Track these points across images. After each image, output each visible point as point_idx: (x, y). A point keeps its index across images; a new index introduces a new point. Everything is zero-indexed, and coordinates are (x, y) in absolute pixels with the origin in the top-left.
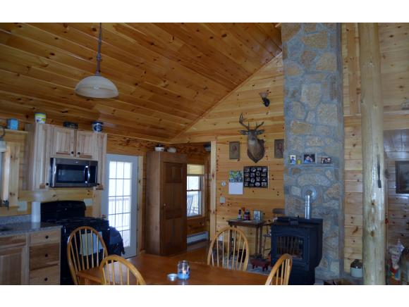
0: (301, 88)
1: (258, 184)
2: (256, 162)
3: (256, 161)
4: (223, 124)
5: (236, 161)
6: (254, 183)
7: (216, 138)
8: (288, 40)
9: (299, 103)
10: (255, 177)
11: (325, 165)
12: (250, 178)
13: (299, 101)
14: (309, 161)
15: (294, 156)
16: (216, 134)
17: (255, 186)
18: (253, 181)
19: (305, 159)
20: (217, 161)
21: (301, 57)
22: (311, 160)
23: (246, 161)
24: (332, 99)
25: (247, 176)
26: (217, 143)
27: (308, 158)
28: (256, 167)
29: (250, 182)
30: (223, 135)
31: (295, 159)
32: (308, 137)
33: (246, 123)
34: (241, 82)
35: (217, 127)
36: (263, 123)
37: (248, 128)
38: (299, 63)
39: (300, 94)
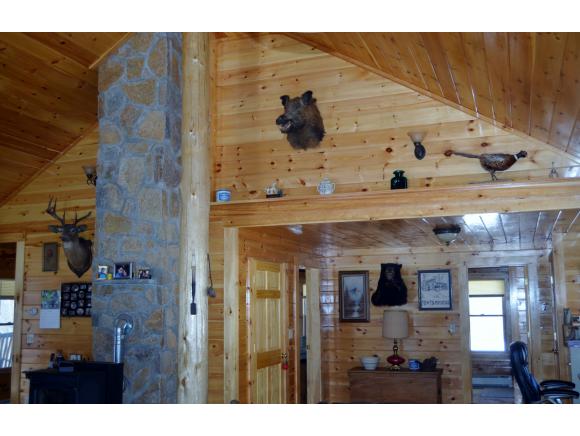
0: (118, 163)
1: (80, 311)
2: (80, 277)
3: (80, 274)
4: (37, 214)
5: (52, 273)
6: (76, 310)
7: (24, 237)
8: (107, 89)
9: (115, 187)
10: (76, 301)
11: (142, 280)
12: (71, 302)
13: (115, 184)
14: (122, 275)
15: (106, 267)
16: (26, 229)
17: (77, 315)
18: (73, 306)
19: (117, 272)
20: (25, 274)
21: (122, 116)
22: (125, 274)
23: (66, 273)
24: (157, 181)
25: (67, 297)
26: (26, 245)
27: (121, 270)
28: (79, 284)
29: (69, 309)
30: (35, 231)
31: (105, 272)
32: (125, 237)
33: (60, 214)
34: (64, 147)
35: (28, 218)
36: (90, 213)
37: (62, 221)
38: (118, 125)
39: (117, 173)
